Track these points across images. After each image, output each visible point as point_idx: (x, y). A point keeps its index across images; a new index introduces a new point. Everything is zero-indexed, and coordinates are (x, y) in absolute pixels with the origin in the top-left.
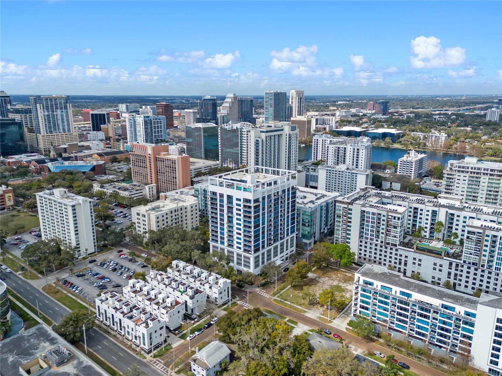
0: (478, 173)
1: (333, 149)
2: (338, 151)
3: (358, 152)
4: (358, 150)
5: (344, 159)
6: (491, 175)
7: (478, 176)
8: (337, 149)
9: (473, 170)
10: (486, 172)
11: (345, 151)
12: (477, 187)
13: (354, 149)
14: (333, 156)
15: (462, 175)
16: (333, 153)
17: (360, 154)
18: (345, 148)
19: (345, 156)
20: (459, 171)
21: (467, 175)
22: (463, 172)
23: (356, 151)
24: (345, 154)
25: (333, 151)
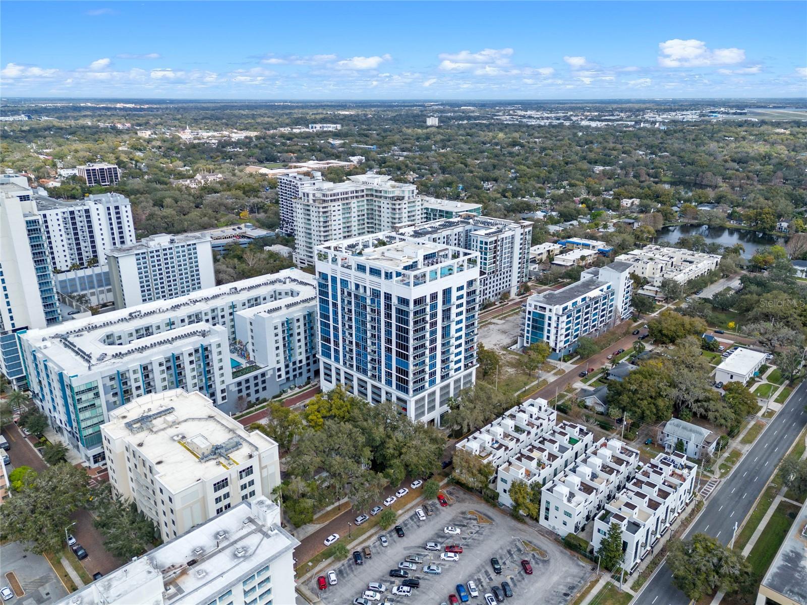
0: (347, 199)
1: (60, 217)
2: (73, 218)
3: (118, 213)
4: (117, 208)
5: (91, 232)
6: (357, 197)
7: (347, 201)
8: (68, 215)
9: (343, 196)
10: (352, 195)
11: (88, 217)
12: (348, 215)
13: (108, 209)
14: (63, 232)
15: (336, 204)
16: (62, 227)
17: (123, 215)
18: (87, 211)
19: (90, 227)
20: (331, 201)
21: (340, 203)
22: (335, 200)
23: (112, 211)
24: (89, 222)
25: (61, 222)
